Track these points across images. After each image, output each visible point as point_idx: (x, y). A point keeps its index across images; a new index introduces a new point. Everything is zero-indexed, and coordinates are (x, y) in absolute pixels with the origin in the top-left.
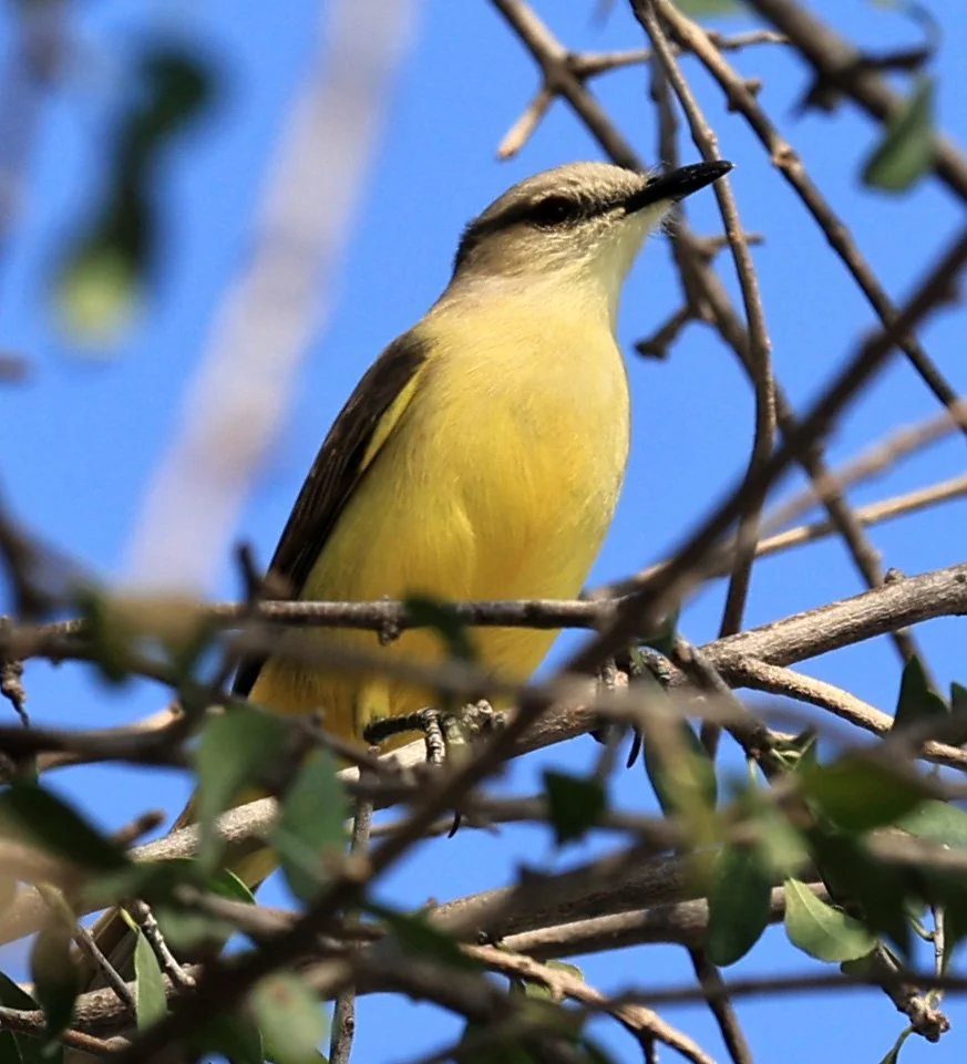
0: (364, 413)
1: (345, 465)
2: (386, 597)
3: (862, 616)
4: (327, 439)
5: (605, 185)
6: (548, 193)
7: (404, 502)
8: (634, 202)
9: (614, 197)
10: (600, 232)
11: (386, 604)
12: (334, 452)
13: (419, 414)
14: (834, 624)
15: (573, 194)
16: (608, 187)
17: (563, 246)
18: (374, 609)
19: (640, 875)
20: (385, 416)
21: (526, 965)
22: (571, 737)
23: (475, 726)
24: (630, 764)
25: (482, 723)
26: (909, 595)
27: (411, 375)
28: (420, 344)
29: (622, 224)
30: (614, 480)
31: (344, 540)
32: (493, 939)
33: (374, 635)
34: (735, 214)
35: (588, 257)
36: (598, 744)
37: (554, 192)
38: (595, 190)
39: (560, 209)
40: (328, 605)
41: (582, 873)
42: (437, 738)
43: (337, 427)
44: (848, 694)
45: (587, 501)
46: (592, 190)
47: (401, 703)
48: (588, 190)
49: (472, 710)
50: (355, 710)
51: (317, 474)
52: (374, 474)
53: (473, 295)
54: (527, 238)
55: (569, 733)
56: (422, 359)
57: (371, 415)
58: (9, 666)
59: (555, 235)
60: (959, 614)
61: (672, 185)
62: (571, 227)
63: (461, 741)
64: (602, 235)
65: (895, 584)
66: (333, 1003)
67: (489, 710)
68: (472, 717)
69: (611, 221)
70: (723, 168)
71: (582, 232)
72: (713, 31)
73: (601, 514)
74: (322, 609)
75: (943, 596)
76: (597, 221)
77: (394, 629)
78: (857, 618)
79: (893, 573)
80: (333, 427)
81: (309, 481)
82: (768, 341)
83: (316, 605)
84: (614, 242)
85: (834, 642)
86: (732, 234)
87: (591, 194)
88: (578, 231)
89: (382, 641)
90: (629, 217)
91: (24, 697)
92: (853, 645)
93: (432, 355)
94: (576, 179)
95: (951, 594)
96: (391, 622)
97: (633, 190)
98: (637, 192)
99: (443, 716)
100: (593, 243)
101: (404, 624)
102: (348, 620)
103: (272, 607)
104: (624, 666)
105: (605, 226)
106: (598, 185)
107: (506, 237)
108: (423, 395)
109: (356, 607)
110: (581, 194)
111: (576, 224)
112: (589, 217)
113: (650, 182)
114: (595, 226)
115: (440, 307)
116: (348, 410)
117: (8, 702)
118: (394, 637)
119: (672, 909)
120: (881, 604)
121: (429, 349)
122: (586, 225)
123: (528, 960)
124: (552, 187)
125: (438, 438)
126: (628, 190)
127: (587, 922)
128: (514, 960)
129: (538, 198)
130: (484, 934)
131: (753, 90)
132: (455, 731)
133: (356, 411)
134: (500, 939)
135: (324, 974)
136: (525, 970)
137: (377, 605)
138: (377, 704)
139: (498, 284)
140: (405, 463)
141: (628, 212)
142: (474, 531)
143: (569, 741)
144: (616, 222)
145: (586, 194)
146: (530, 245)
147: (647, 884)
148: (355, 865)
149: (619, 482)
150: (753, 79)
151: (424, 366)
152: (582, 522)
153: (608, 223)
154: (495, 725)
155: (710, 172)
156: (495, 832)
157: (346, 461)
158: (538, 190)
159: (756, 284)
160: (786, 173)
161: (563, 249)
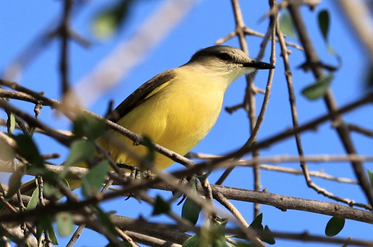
0: (153, 84)
1: (142, 95)
2: (140, 134)
3: (253, 196)
4: (140, 87)
5: (241, 57)
6: (226, 52)
7: (152, 112)
8: (246, 65)
9: (242, 61)
10: (234, 68)
11: (139, 136)
12: (140, 91)
13: (166, 91)
14: (245, 195)
15: (232, 55)
16: (241, 58)
17: (223, 67)
18: (136, 136)
19: (168, 232)
20: (157, 88)
21: (130, 240)
22: (167, 190)
23: (145, 176)
24: (178, 204)
25: (147, 176)
26: (267, 197)
27: (168, 80)
28: (174, 74)
29: (240, 68)
30: (207, 130)
31: (133, 114)
32: (123, 230)
33: (132, 142)
34: (271, 82)
35: (228, 73)
36: (172, 195)
37: (228, 53)
38: (238, 57)
39: (227, 57)
40: (125, 129)
41: (155, 225)
42: (134, 174)
43: (144, 85)
44: (240, 214)
45: (198, 132)
46: (237, 56)
47: (128, 162)
48: (236, 56)
49: (146, 172)
50: (116, 158)
51: (134, 94)
52: (148, 101)
53: (194, 68)
54: (215, 61)
55: (167, 189)
56: (173, 78)
57: (154, 86)
58: (39, 105)
59: (222, 63)
60: (277, 207)
61: (257, 65)
62: (228, 63)
63: (139, 178)
64: (235, 69)
65: (265, 192)
66: (78, 227)
67: (150, 174)
68: (145, 174)
69: (238, 67)
70: (273, 67)
71: (230, 66)
72: (285, 35)
73: (200, 136)
74: (123, 129)
75: (275, 201)
76: (235, 65)
77: (138, 143)
78: (251, 196)
79: (266, 189)
80: (143, 84)
81: (131, 96)
82: (264, 117)
83: (122, 127)
84: (237, 72)
85: (243, 199)
86: (268, 87)
87: (237, 57)
88: (229, 65)
89: (134, 144)
90: (243, 68)
91: (39, 114)
92: (247, 202)
93: (176, 78)
94: (234, 52)
95: (277, 202)
96: (138, 141)
97: (247, 61)
98: (248, 62)
99: (138, 169)
100: (231, 69)
101: (141, 143)
102: (128, 135)
103: (111, 122)
104: (188, 179)
105: (236, 67)
106: (239, 56)
107: (210, 58)
108: (169, 87)
109: (131, 133)
110: (234, 56)
111: (229, 63)
112: (233, 63)
113: (252, 61)
114: (234, 66)
115: (184, 67)
116: (149, 82)
117: (35, 114)
118: (137, 145)
119: (171, 244)
120: (258, 196)
121: (176, 76)
122: (232, 65)
123: (131, 239)
124: (227, 51)
125: (168, 99)
126: (246, 61)
127: (149, 237)
128: (127, 238)
129: (223, 52)
130: (122, 227)
131: (289, 54)
132: (139, 175)
133: (151, 83)
134: (125, 231)
135: (79, 218)
136: (129, 241)
137: (137, 135)
138: (122, 159)
139: (202, 68)
140: (157, 102)
141: (244, 66)
142: (166, 127)
143: (166, 191)
144: (239, 67)
145: (235, 57)
146: (215, 62)
147: (168, 235)
148: (99, 195)
149: (208, 131)
150: (290, 51)
151: (172, 80)
152: (194, 136)
153: (237, 67)
154: (149, 178)
155: (270, 67)
156: (140, 203)
157: (143, 94)
158: (224, 50)
159: (268, 102)
160: (287, 78)
161: (223, 68)
